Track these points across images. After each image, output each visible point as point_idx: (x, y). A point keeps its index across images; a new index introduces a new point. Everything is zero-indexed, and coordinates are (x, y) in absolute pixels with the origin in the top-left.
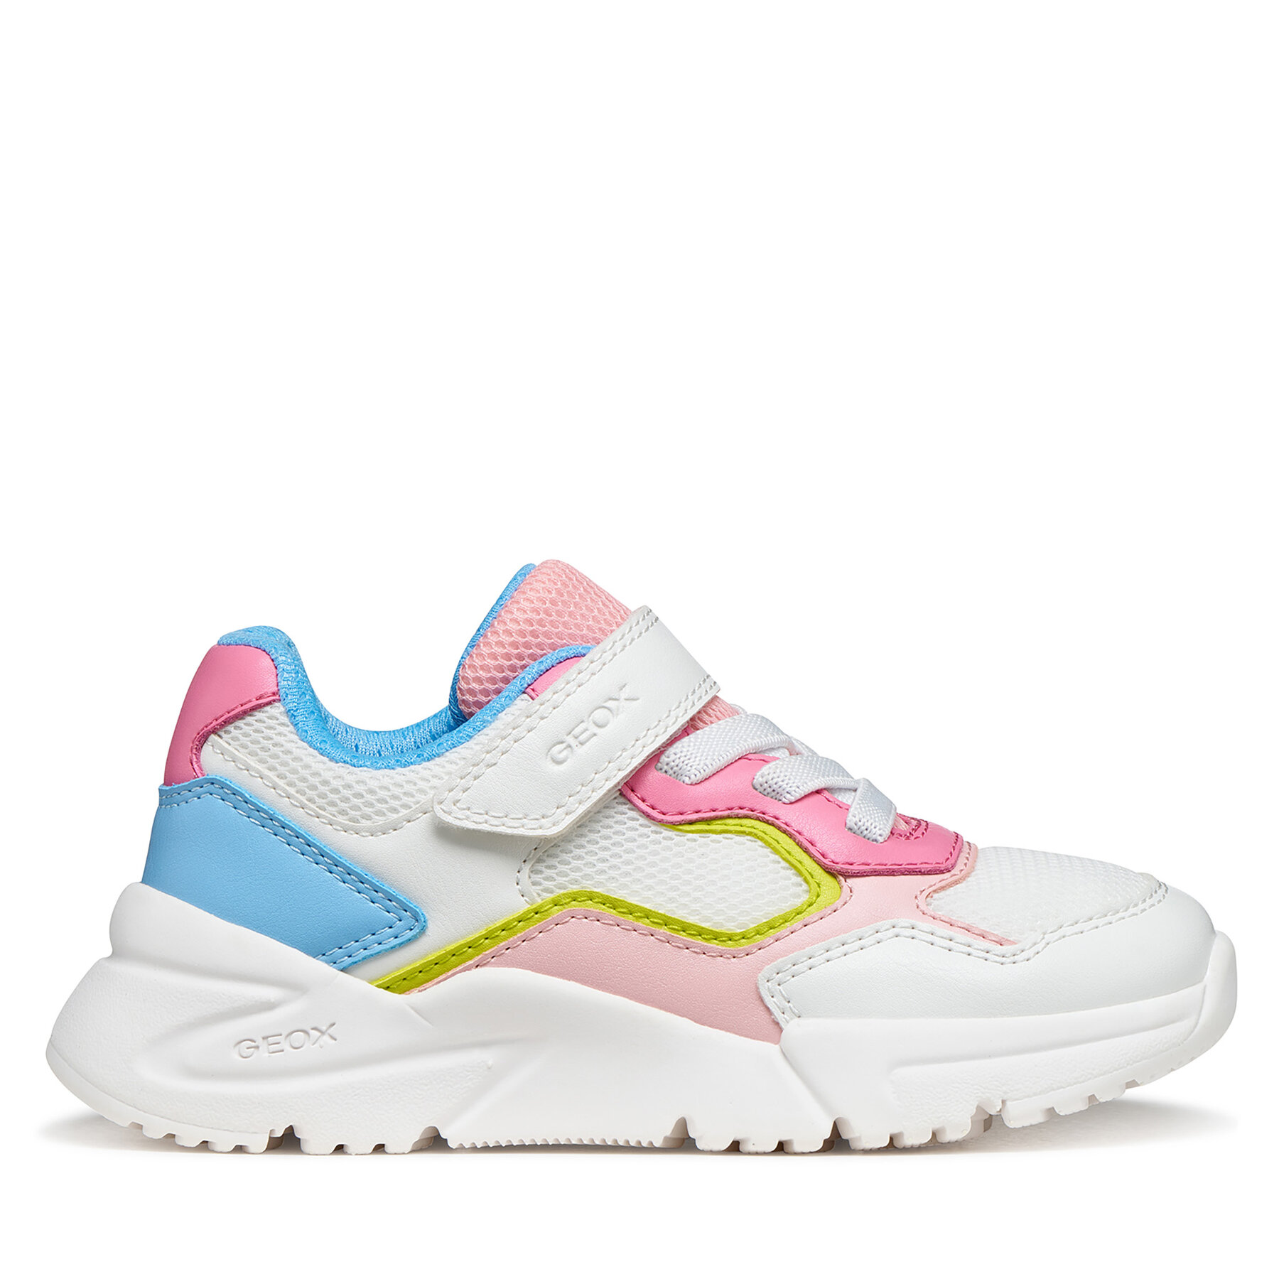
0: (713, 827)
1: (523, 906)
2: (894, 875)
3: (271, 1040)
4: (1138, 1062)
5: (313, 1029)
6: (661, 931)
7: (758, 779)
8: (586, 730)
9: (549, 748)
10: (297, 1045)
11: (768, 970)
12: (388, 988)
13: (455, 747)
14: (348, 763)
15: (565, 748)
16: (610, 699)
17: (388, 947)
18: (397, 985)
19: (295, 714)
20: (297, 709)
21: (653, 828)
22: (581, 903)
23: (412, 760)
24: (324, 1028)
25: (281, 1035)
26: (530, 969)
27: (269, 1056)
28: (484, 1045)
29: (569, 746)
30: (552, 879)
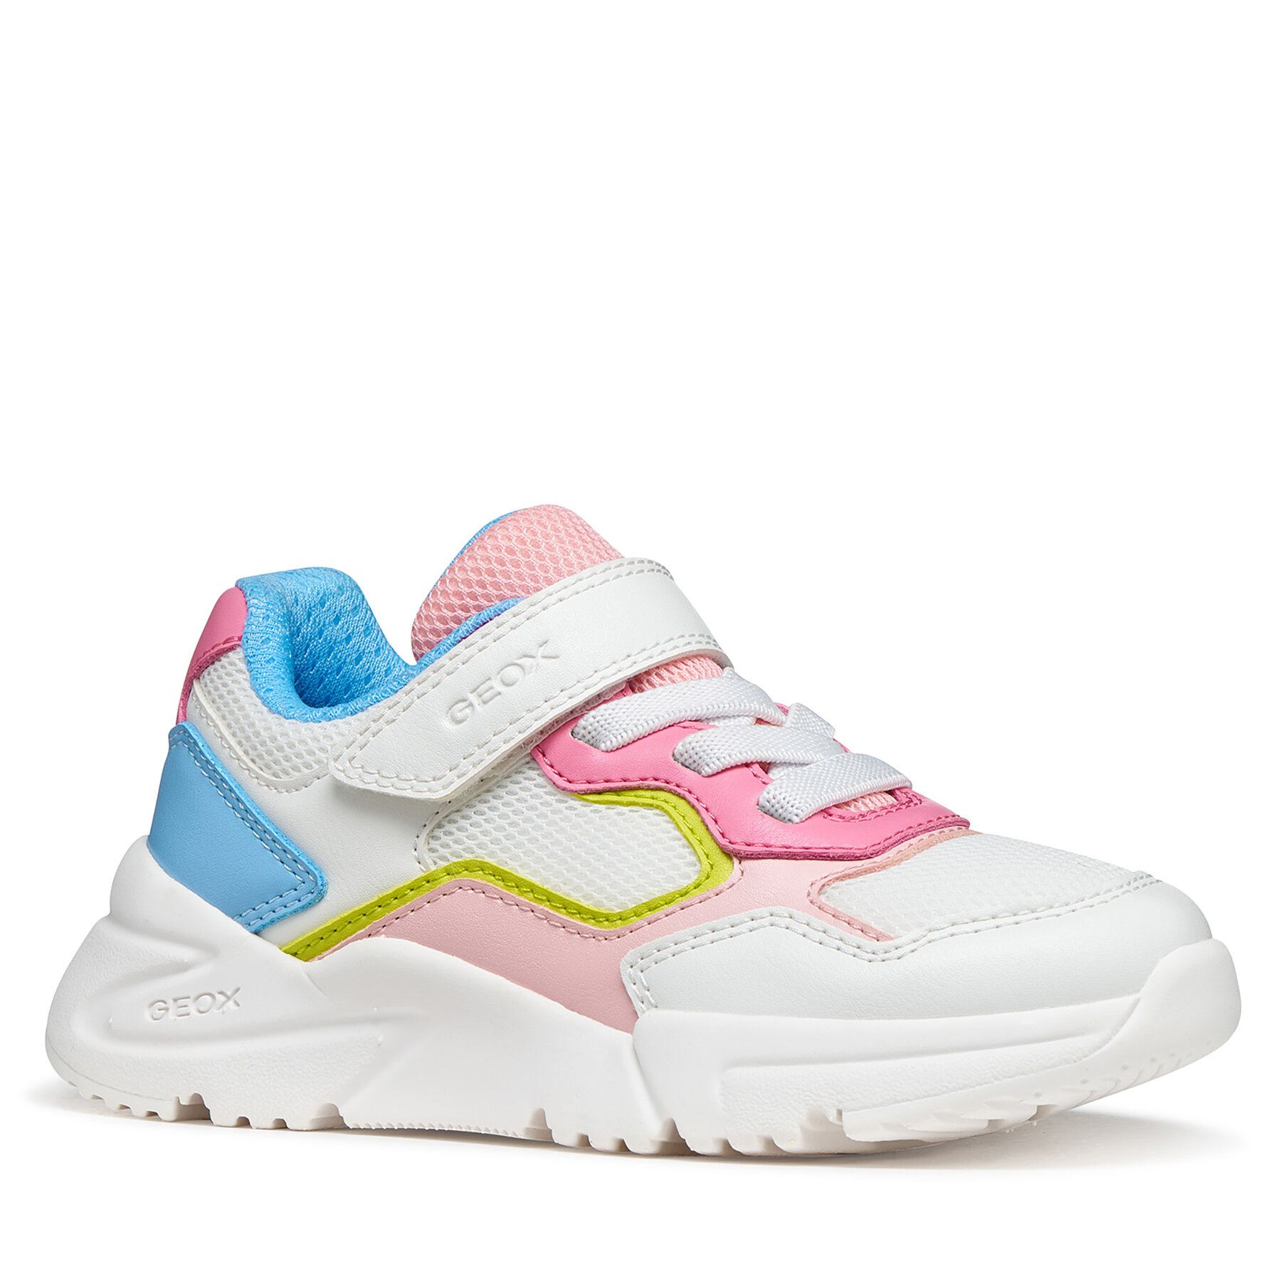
0: (624, 798)
1: (417, 872)
2: (796, 859)
3: (181, 1002)
4: (1010, 1077)
5: (220, 993)
6: (541, 907)
7: (679, 747)
8: (492, 688)
9: (450, 705)
10: (202, 1009)
11: (630, 955)
12: (295, 954)
13: (379, 701)
14: (281, 714)
15: (467, 707)
16: (525, 656)
17: (290, 910)
18: (303, 951)
19: (251, 660)
20: (254, 656)
21: (559, 797)
22: (472, 874)
23: (336, 715)
24: (229, 993)
25: (189, 998)
26: (417, 942)
27: (175, 1020)
28: (377, 1020)
29: (471, 705)
30: (448, 846)
